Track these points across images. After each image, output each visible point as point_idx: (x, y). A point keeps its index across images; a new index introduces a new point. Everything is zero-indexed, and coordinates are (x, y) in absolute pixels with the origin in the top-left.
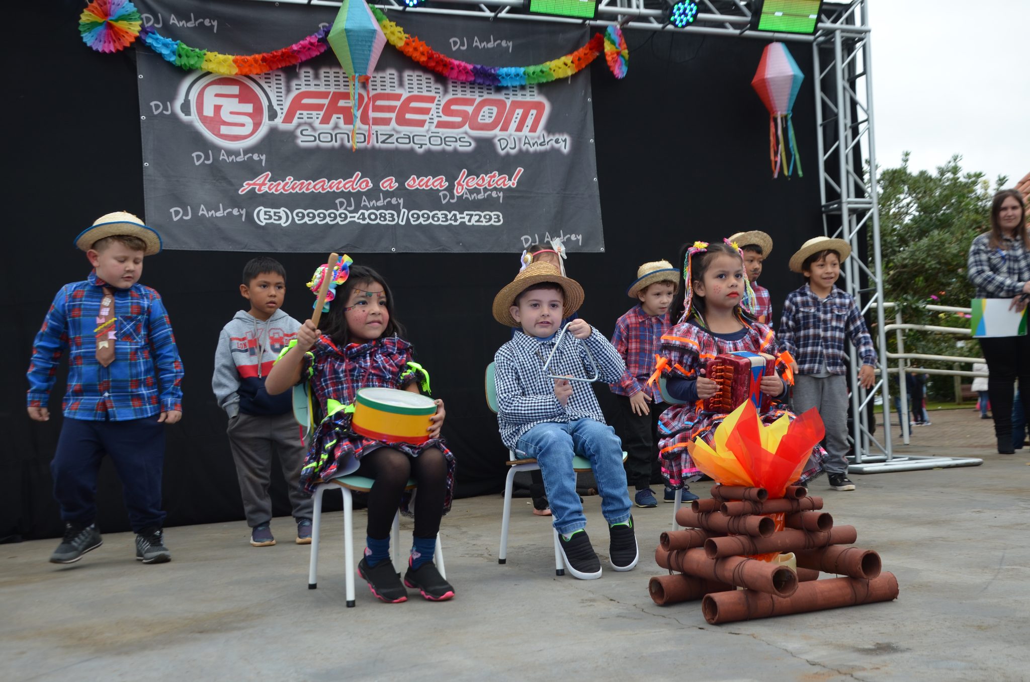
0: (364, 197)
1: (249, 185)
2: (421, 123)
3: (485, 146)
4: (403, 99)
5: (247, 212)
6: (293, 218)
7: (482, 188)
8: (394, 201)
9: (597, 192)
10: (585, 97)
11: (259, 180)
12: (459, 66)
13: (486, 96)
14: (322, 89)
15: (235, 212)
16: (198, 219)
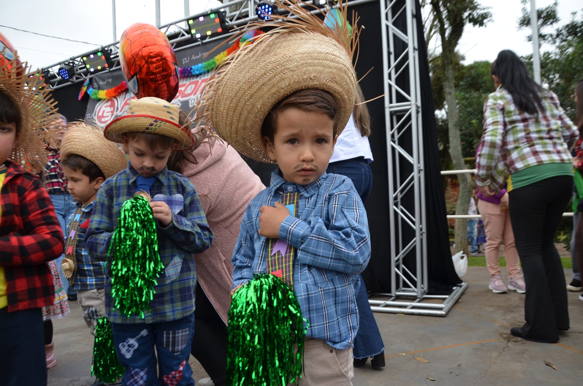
3: (185, 105)
13: (192, 80)
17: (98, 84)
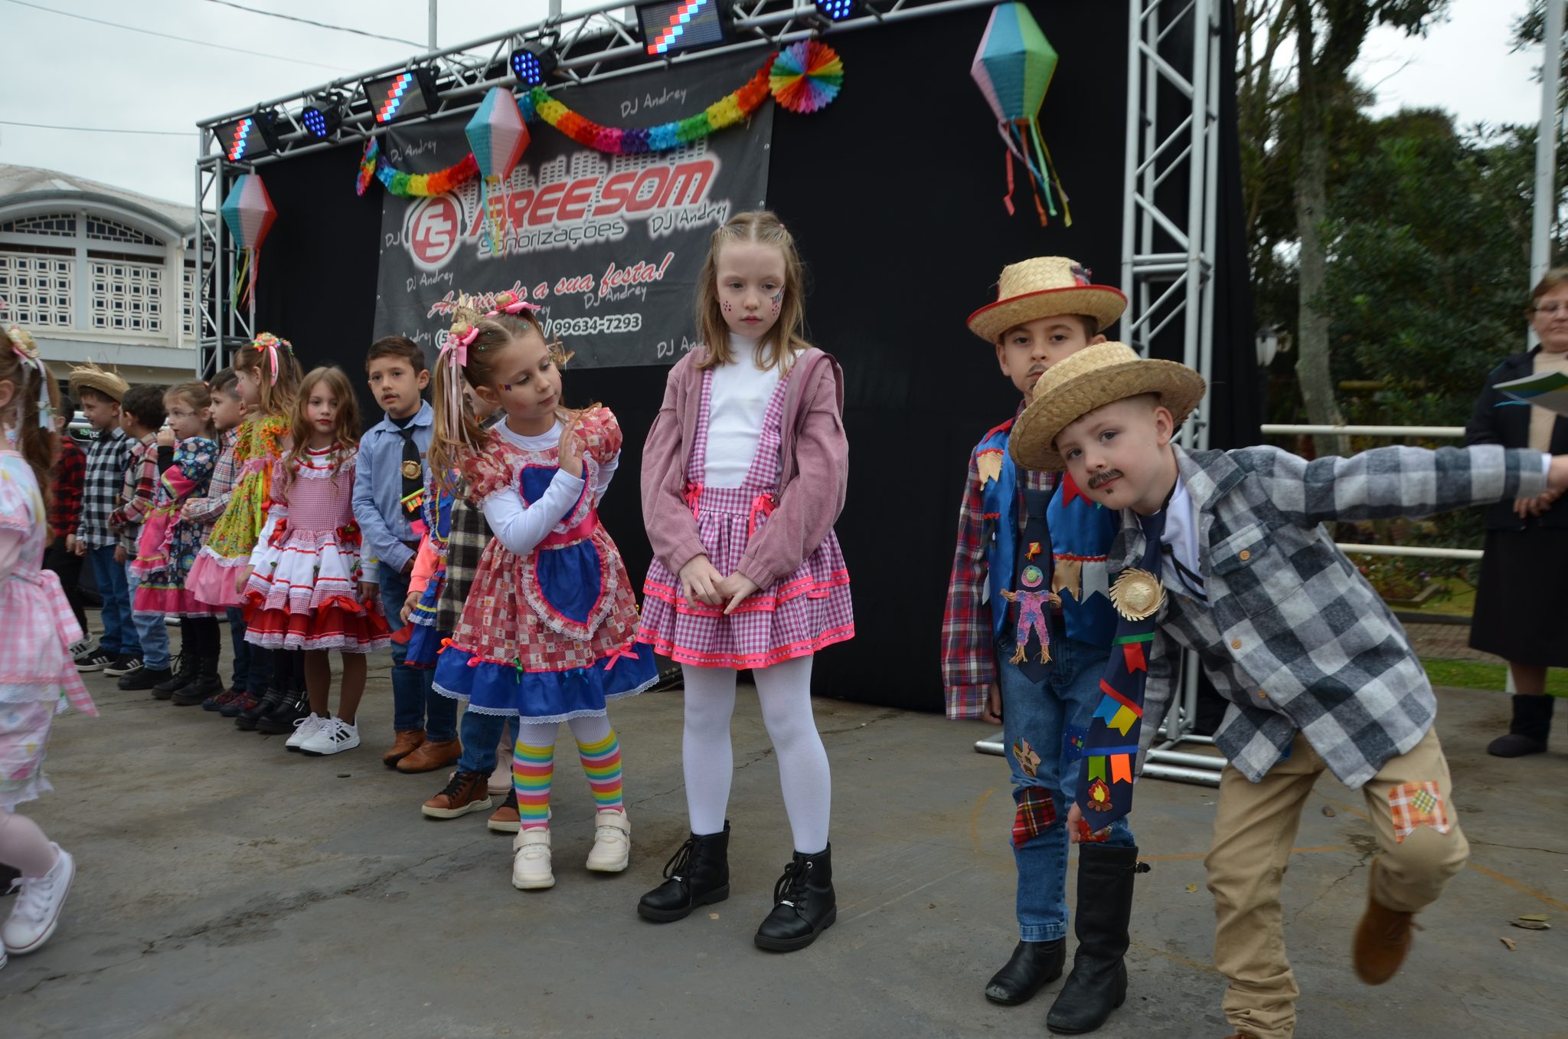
1: (436, 307)
2: (579, 214)
3: (639, 228)
4: (567, 188)
5: (430, 337)
7: (626, 284)
10: (761, 143)
11: (444, 300)
12: (606, 137)
13: (650, 166)
17: (402, 153)
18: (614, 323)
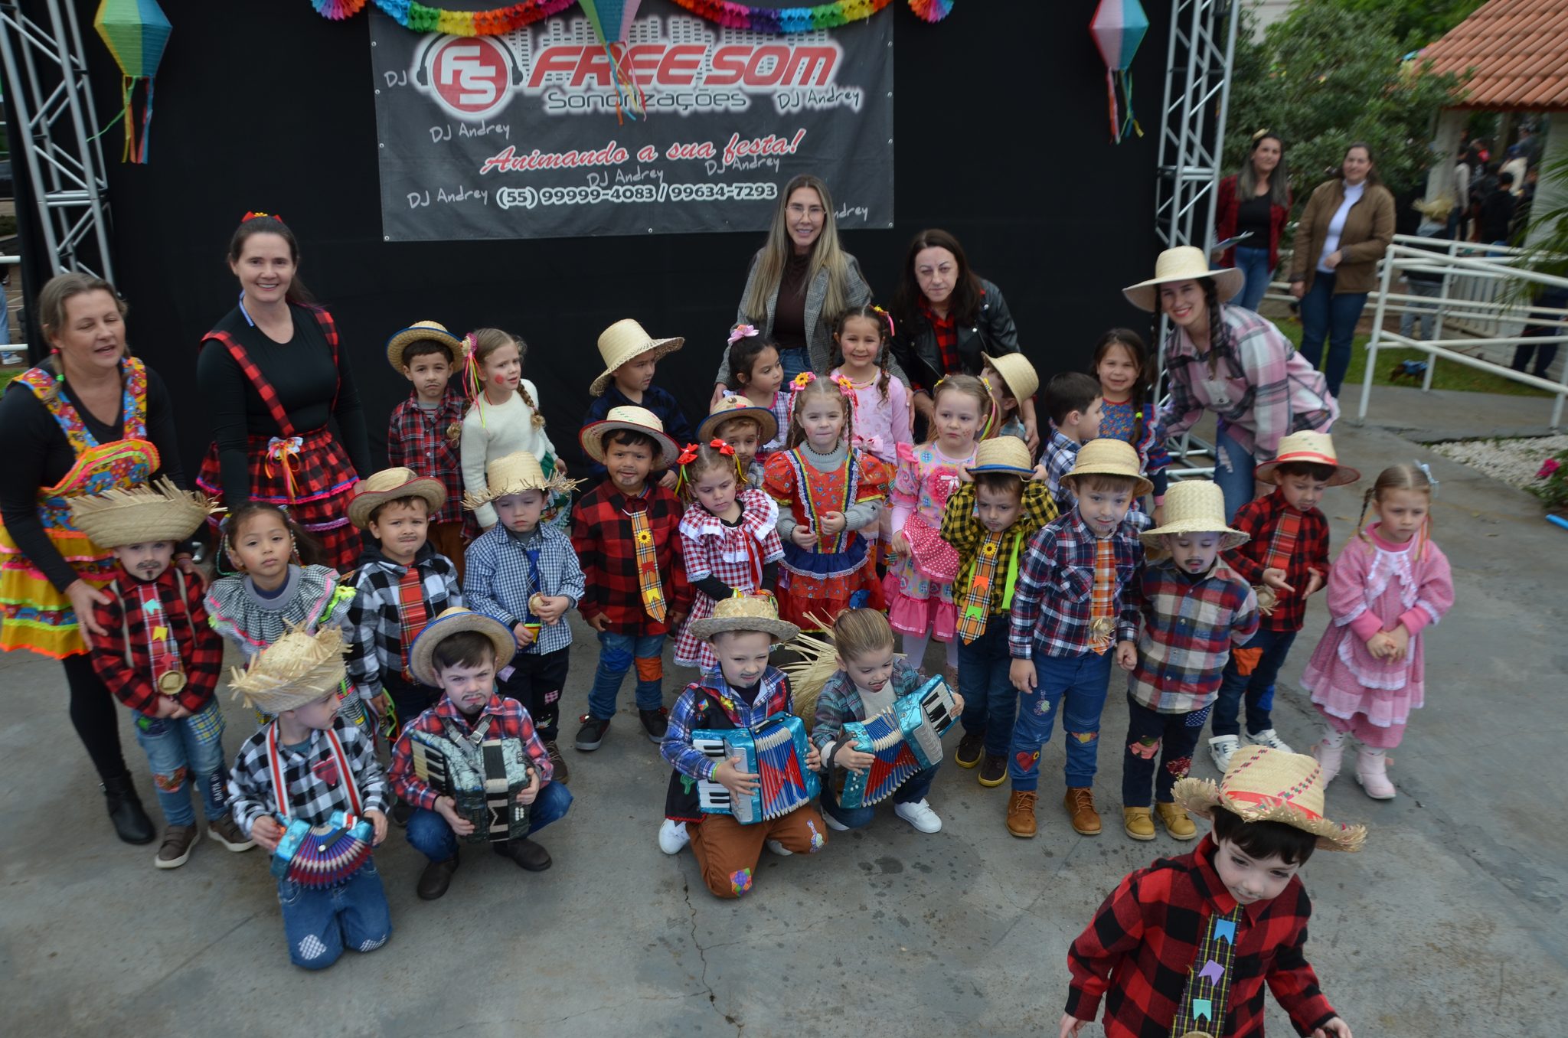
0: (619, 171)
1: (491, 162)
2: (687, 80)
3: (762, 104)
4: (666, 51)
5: (489, 195)
6: (539, 199)
7: (755, 155)
8: (653, 174)
9: (890, 156)
10: (885, 40)
11: (502, 156)
12: (731, 11)
13: (766, 43)
14: (574, 43)
15: (477, 194)
16: (437, 206)
18: (745, 191)
